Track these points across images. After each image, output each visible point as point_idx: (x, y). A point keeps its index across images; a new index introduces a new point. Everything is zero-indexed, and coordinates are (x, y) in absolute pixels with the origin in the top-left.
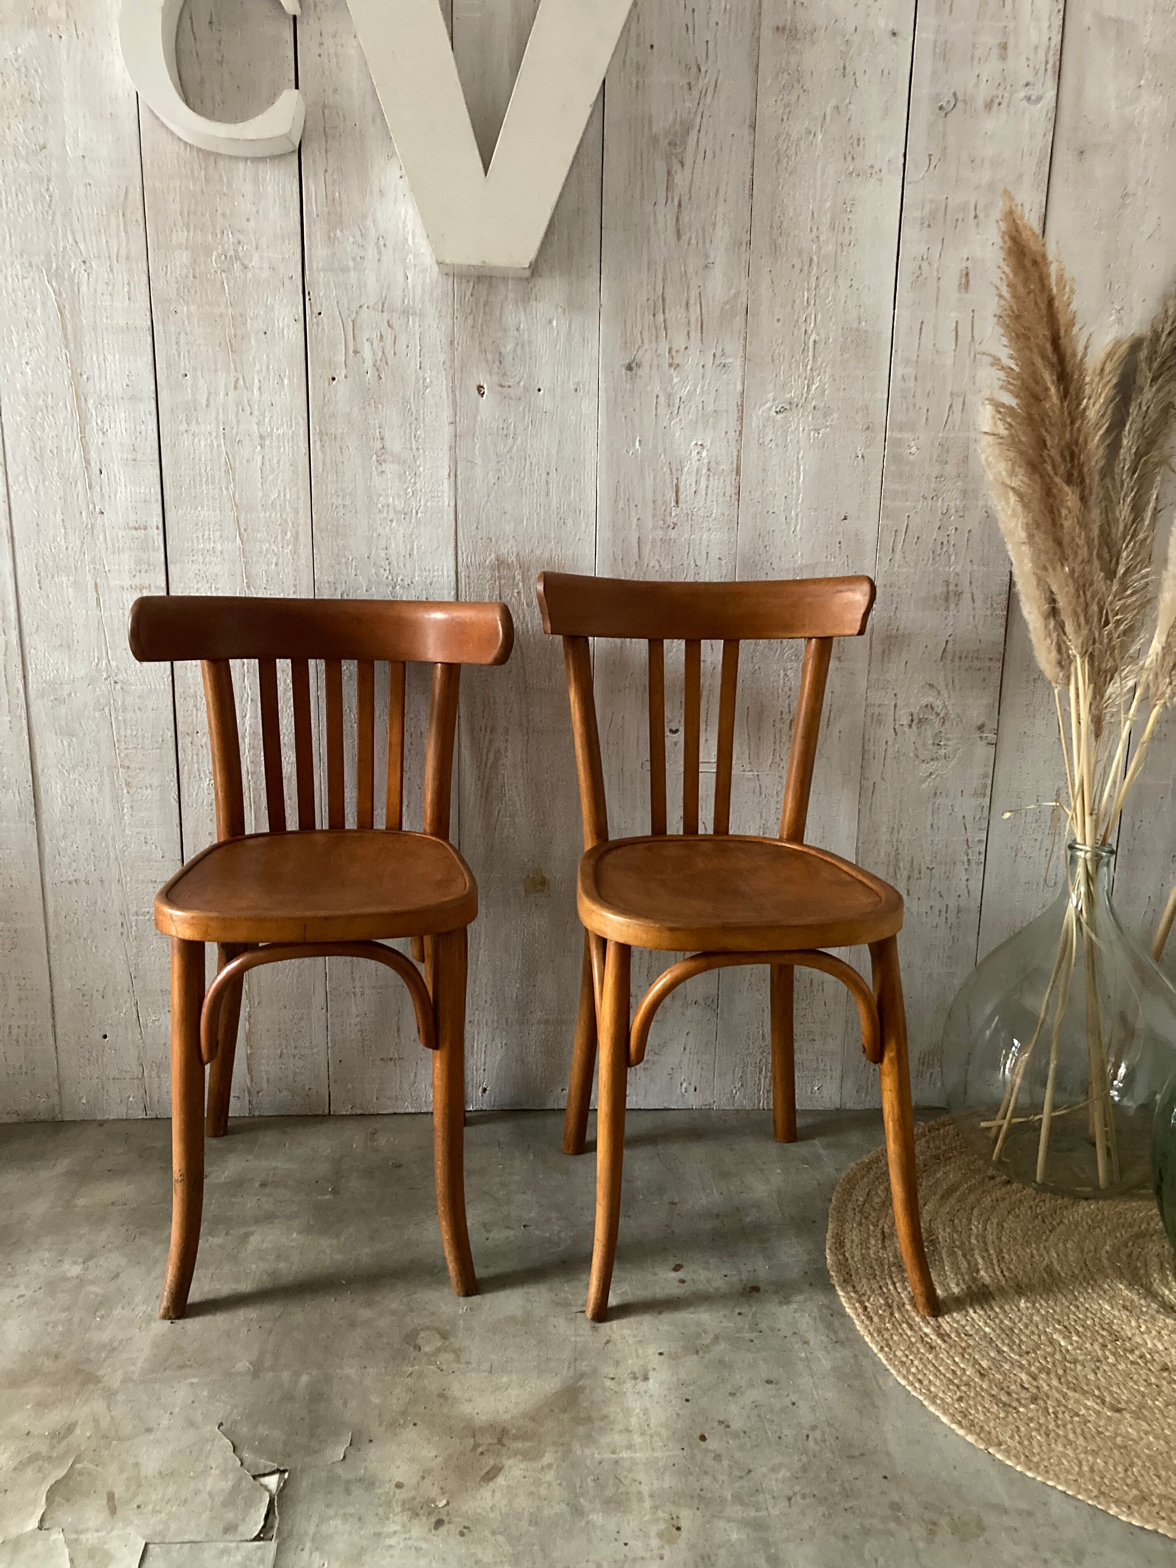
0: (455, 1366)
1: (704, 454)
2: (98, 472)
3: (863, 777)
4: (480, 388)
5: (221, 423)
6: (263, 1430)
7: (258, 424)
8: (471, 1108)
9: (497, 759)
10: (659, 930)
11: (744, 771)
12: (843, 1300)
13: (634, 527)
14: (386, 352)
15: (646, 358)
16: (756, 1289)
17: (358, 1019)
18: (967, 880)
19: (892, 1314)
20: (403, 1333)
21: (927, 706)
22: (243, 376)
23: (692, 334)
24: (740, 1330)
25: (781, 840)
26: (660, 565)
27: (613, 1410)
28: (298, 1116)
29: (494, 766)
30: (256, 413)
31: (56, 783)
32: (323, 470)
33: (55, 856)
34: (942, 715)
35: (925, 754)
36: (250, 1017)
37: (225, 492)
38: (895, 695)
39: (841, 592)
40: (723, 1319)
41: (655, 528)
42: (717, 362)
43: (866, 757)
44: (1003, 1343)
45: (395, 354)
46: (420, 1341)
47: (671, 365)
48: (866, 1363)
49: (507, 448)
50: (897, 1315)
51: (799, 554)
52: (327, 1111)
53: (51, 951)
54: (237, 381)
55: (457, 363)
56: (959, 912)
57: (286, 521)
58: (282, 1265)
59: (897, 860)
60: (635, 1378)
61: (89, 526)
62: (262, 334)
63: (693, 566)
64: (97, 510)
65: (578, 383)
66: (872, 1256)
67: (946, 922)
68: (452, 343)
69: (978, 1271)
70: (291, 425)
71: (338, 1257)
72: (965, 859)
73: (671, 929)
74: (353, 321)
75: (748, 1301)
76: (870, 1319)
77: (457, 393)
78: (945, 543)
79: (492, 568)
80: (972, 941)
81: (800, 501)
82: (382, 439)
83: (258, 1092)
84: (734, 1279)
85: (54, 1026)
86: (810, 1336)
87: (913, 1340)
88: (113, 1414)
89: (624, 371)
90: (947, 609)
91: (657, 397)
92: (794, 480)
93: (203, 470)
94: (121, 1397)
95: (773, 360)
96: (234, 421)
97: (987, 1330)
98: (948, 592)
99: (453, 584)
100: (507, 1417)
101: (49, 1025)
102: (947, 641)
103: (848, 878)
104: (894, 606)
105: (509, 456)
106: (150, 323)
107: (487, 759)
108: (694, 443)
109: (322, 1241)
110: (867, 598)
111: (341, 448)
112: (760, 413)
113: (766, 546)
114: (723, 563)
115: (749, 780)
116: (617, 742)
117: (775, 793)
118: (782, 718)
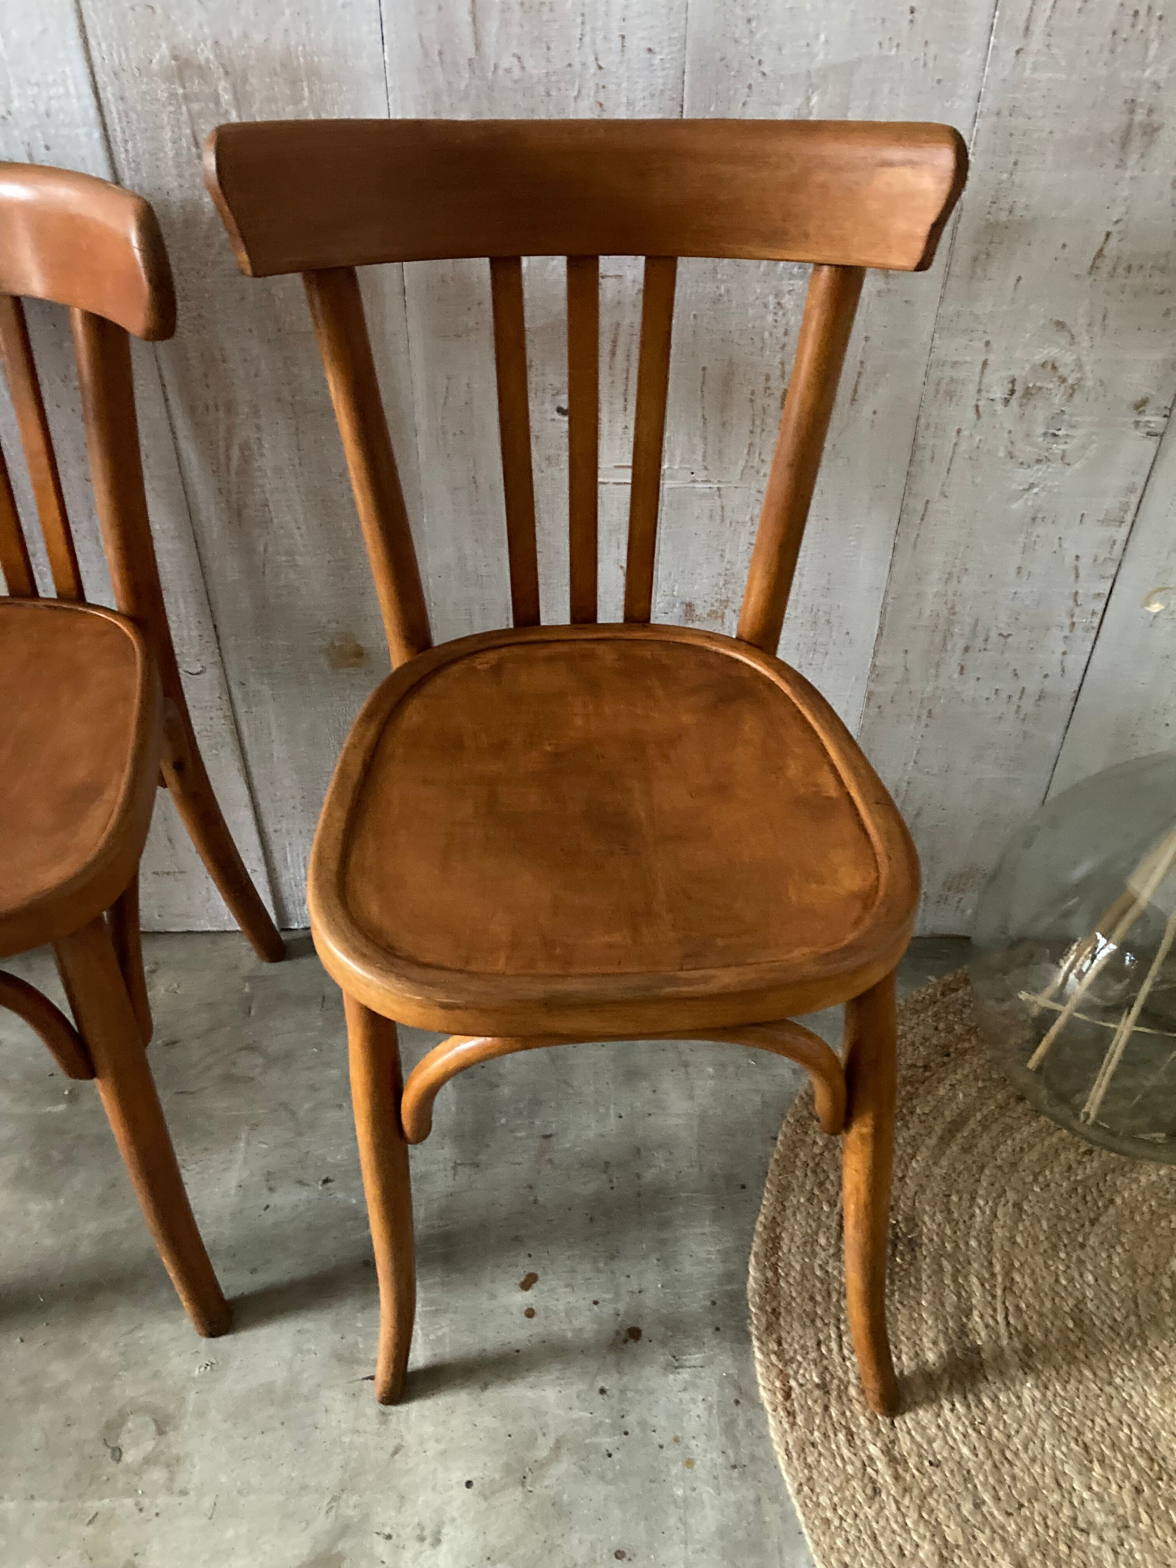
0: (162, 1500)
3: (907, 491)
9: (246, 459)
10: (420, 1004)
11: (694, 481)
12: (759, 1369)
16: (635, 1334)
18: (1064, 653)
19: (826, 1408)
20: (104, 1419)
21: (1043, 365)
24: (596, 1429)
25: (739, 642)
26: (522, 70)
29: (244, 471)
34: (1070, 381)
35: (1025, 451)
38: (988, 343)
39: (890, 164)
40: (576, 1403)
43: (918, 457)
44: (985, 1484)
46: (124, 1440)
48: (771, 1513)
50: (834, 1412)
51: (822, 38)
56: (1040, 698)
59: (950, 623)
60: (422, 1539)
63: (593, 69)
66: (818, 1272)
67: (1017, 712)
69: (969, 1315)
71: (48, 1242)
72: (1067, 622)
73: (444, 1006)
75: (618, 1364)
79: (167, 79)
80: (1054, 738)
84: (607, 1310)
86: (697, 1447)
87: (850, 1469)
90: (1121, 164)
97: (965, 1451)
98: (1130, 126)
99: (92, 112)
102: (1108, 235)
107: (228, 458)
110: (945, 187)
113: (749, 21)
114: (657, 60)
115: (704, 496)
116: (462, 432)
117: (748, 517)
118: (768, 388)
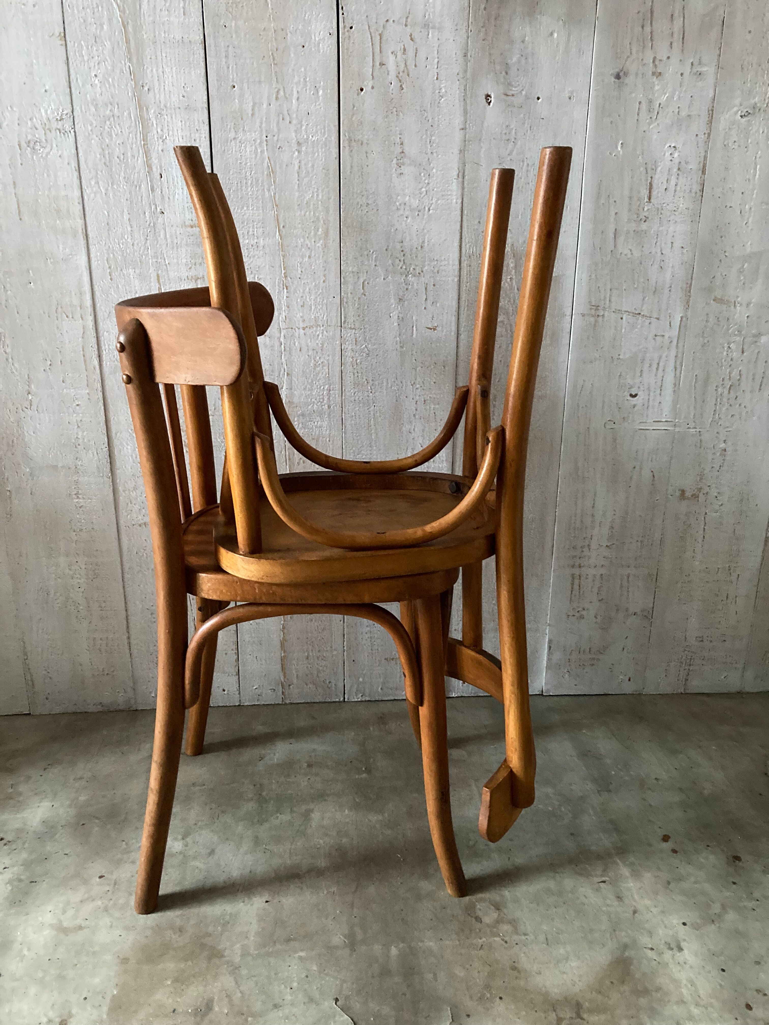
0: (515, 937)
1: (676, 155)
2: (159, 176)
4: (488, 96)
5: (264, 131)
6: (373, 1006)
7: (296, 131)
8: (453, 695)
11: (689, 428)
13: (612, 220)
14: (408, 64)
15: (632, 67)
16: (738, 858)
17: (368, 629)
22: (284, 88)
23: (675, 45)
24: (739, 899)
26: (632, 254)
27: (661, 980)
28: (320, 702)
30: (294, 122)
31: (128, 445)
32: (351, 172)
33: (128, 504)
37: (267, 193)
40: (723, 889)
41: (629, 221)
42: (695, 70)
45: (416, 66)
46: (479, 914)
47: (653, 74)
49: (508, 150)
51: (749, 243)
52: (342, 699)
53: (126, 580)
54: (278, 92)
55: (469, 75)
57: (318, 219)
58: (344, 840)
60: (671, 949)
61: (152, 224)
62: (301, 47)
63: (659, 254)
64: (158, 210)
65: (572, 92)
68: (465, 55)
70: (325, 132)
71: (388, 833)
74: (380, 35)
75: (736, 871)
77: (468, 102)
81: (754, 196)
82: (402, 144)
83: (289, 685)
85: (129, 638)
88: (241, 988)
89: (613, 79)
91: (640, 103)
92: (751, 178)
93: (248, 174)
94: (244, 972)
95: (742, 68)
96: (276, 130)
99: (457, 273)
100: (576, 989)
101: (125, 637)
105: (509, 159)
106: (202, 38)
108: (668, 145)
109: (370, 817)
111: (366, 153)
112: (727, 116)
113: (721, 237)
114: (685, 251)
115: (693, 435)
116: (586, 406)
117: (712, 447)
118: (723, 384)
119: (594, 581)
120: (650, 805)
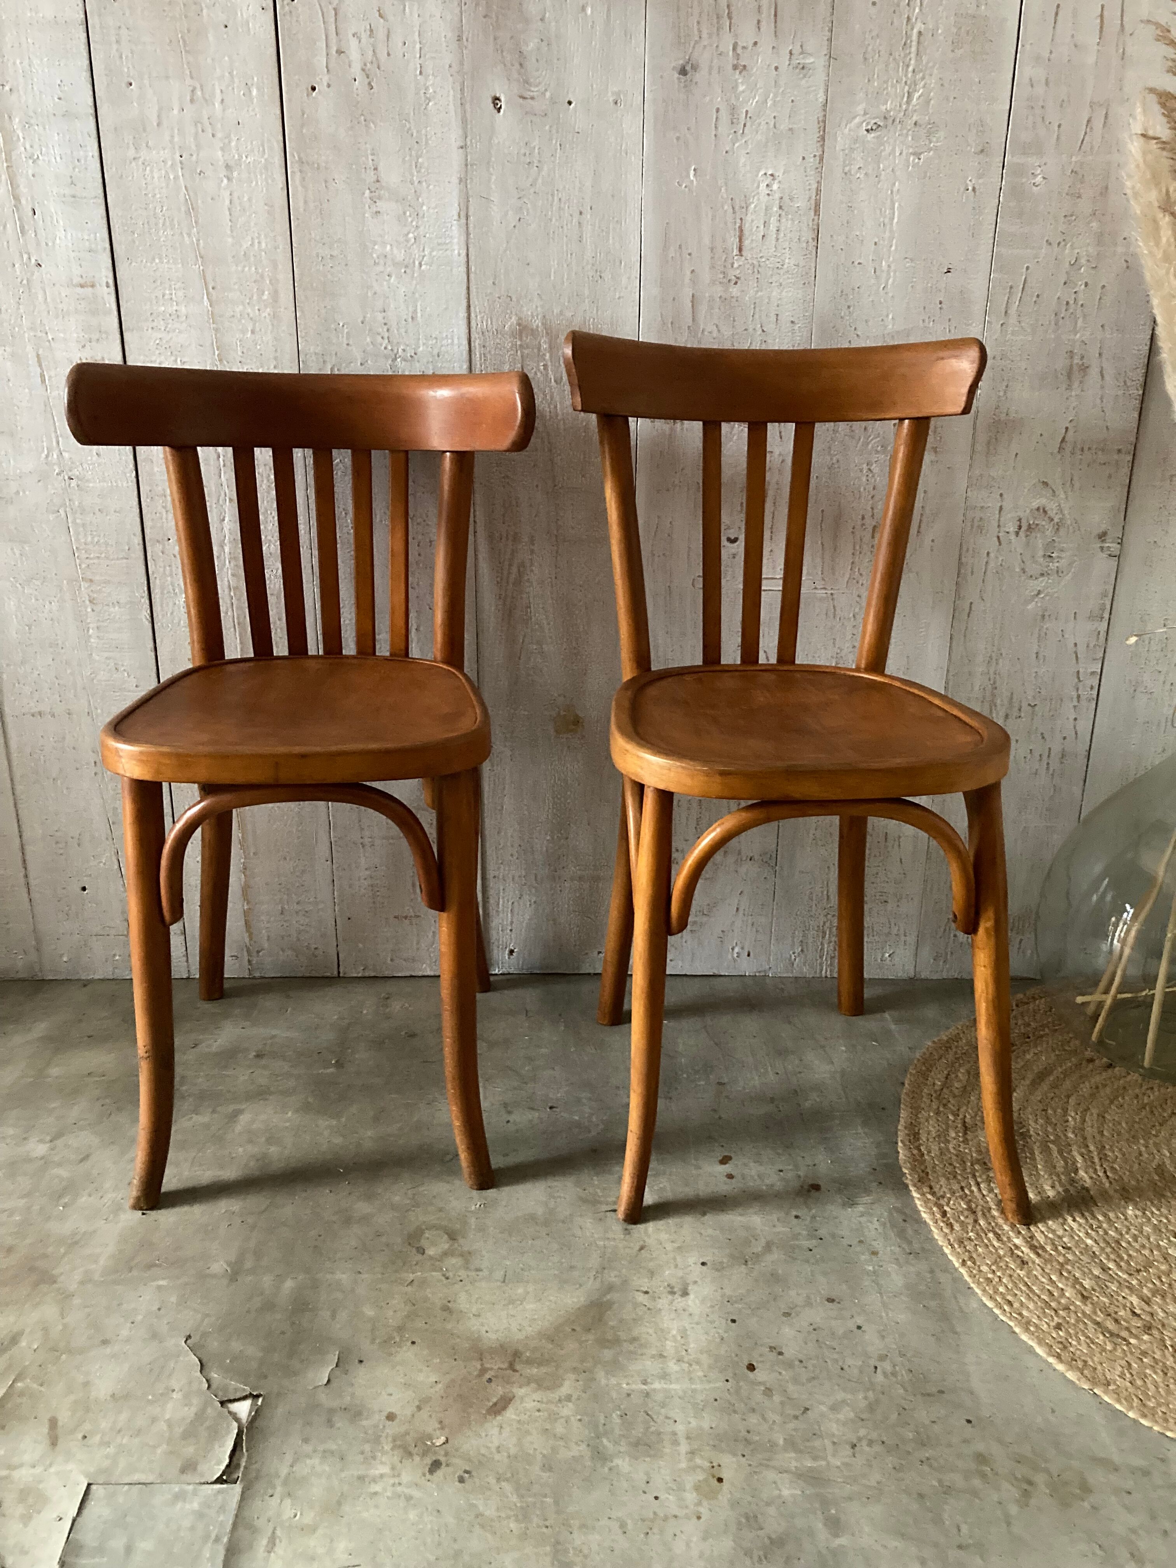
0: (462, 1273)
1: (775, 187)
2: (31, 213)
3: (958, 595)
4: (496, 99)
5: (177, 147)
6: (236, 1346)
7: (222, 149)
8: (497, 972)
9: (520, 575)
10: (707, 774)
11: (816, 588)
12: (918, 1202)
13: (687, 280)
14: (377, 51)
15: (704, 58)
16: (816, 1187)
17: (368, 873)
18: (1075, 719)
19: (976, 1221)
20: (405, 1232)
21: (1038, 509)
22: (201, 86)
23: (763, 24)
24: (796, 1237)
25: (858, 669)
26: (719, 331)
27: (646, 1331)
28: (302, 977)
29: (518, 582)
30: (219, 135)
31: (9, 599)
32: (305, 210)
33: (14, 685)
34: (1056, 520)
35: (1033, 569)
36: (245, 869)
37: (186, 238)
38: (1001, 495)
39: (942, 359)
40: (777, 1223)
41: (713, 282)
42: (795, 62)
43: (963, 571)
44: (1108, 1259)
45: (389, 55)
46: (424, 1243)
47: (735, 67)
48: (944, 1278)
49: (530, 180)
50: (982, 1222)
51: (890, 317)
52: (336, 973)
53: (17, 792)
54: (193, 91)
55: (467, 67)
56: (1063, 756)
57: (262, 276)
58: (273, 1149)
59: (993, 695)
60: (673, 1293)
61: (25, 282)
62: (223, 27)
63: (760, 332)
64: (33, 261)
65: (618, 94)
66: (952, 1151)
67: (1048, 768)
68: (459, 39)
69: (1076, 1171)
70: (264, 150)
71: (338, 1140)
72: (1074, 694)
73: (722, 774)
74: (335, 9)
75: (805, 1203)
76: (950, 1226)
77: (468, 106)
78: (1072, 302)
79: (513, 335)
80: (1077, 790)
81: (893, 248)
82: (376, 169)
83: (258, 952)
84: (790, 1175)
85: (26, 876)
86: (878, 1245)
87: (1001, 1252)
88: (65, 1321)
89: (676, 75)
90: (1069, 387)
91: (718, 110)
92: (887, 221)
93: (158, 210)
94: (77, 1301)
95: (865, 59)
96: (193, 147)
97: (1089, 1242)
98: (1071, 366)
99: (465, 353)
100: (520, 1336)
101: (22, 874)
102: (1067, 428)
103: (941, 714)
104: (1005, 384)
105: (532, 191)
106: (83, 16)
107: (509, 573)
108: (762, 172)
109: (320, 1122)
110: (975, 366)
111: (326, 181)
112: (846, 131)
113: (849, 307)
114: (796, 327)
115: (821, 600)
116: (664, 554)
117: (851, 615)
118: (863, 525)
119: (689, 809)
120: (720, 1118)
